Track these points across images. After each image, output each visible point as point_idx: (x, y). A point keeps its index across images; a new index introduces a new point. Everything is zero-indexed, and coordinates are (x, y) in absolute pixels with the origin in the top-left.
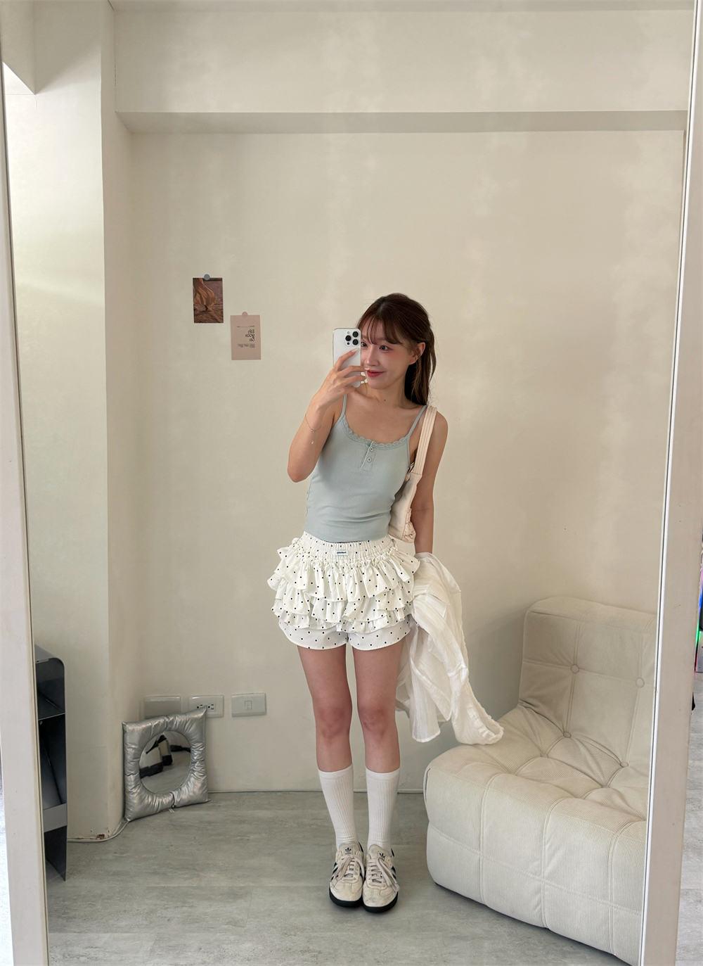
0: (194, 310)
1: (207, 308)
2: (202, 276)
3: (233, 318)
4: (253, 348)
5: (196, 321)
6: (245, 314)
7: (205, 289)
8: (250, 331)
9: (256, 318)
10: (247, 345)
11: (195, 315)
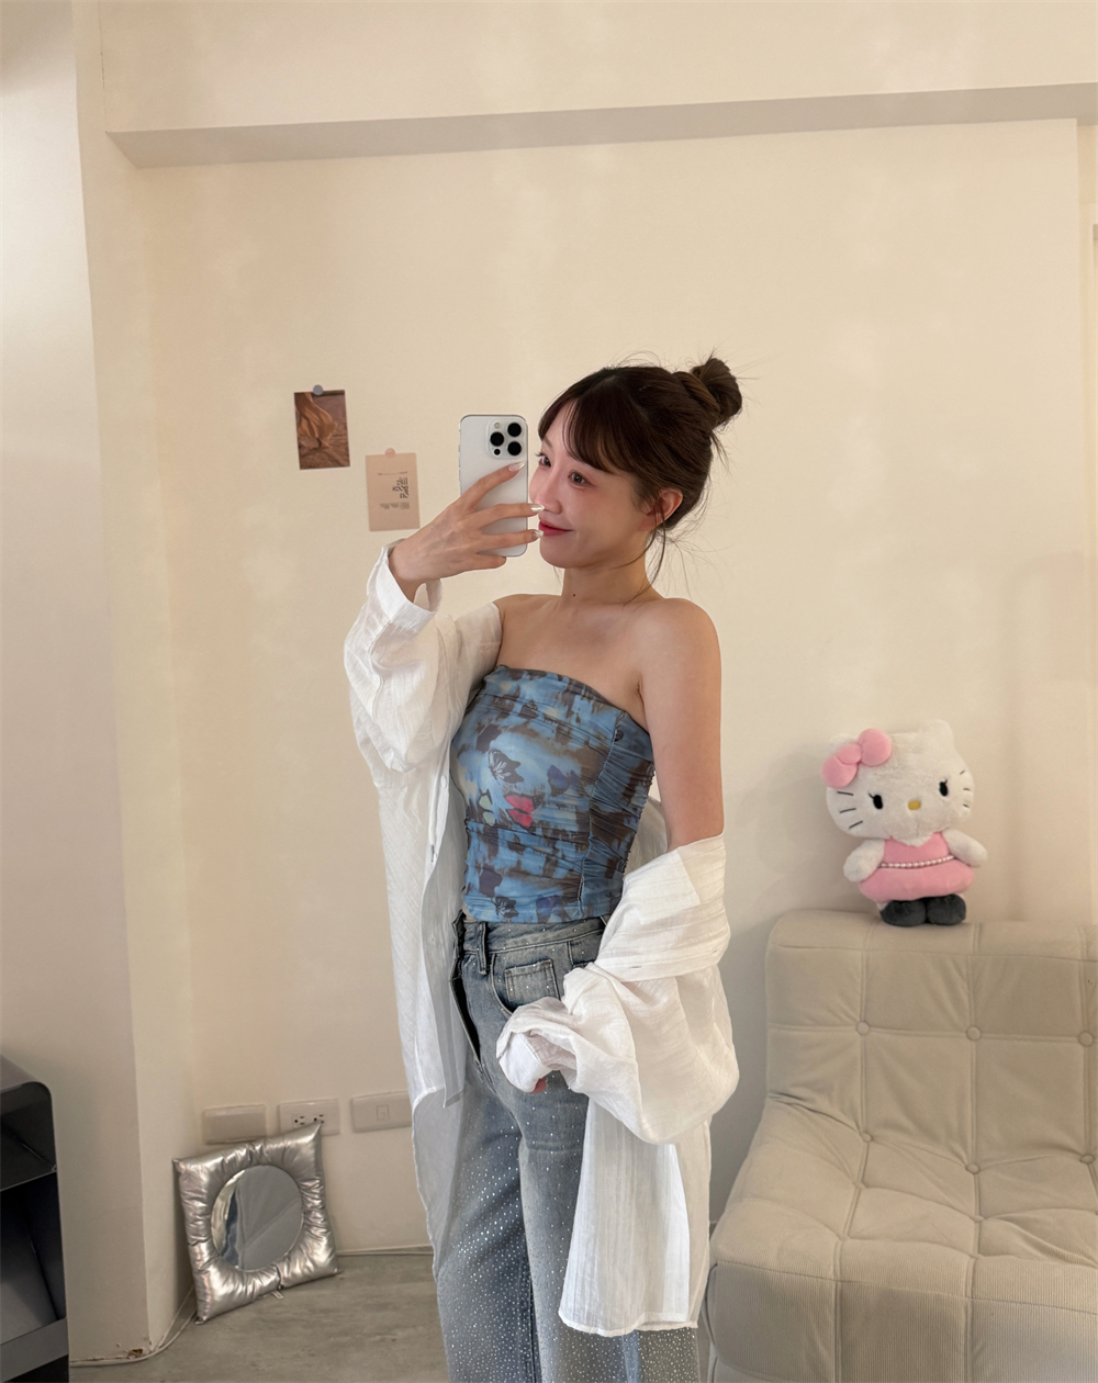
0: (300, 447)
1: (320, 443)
2: (308, 389)
3: (368, 458)
4: (406, 510)
5: (304, 465)
6: (390, 453)
7: (317, 412)
8: (401, 481)
9: (411, 458)
10: (395, 505)
11: (302, 456)
